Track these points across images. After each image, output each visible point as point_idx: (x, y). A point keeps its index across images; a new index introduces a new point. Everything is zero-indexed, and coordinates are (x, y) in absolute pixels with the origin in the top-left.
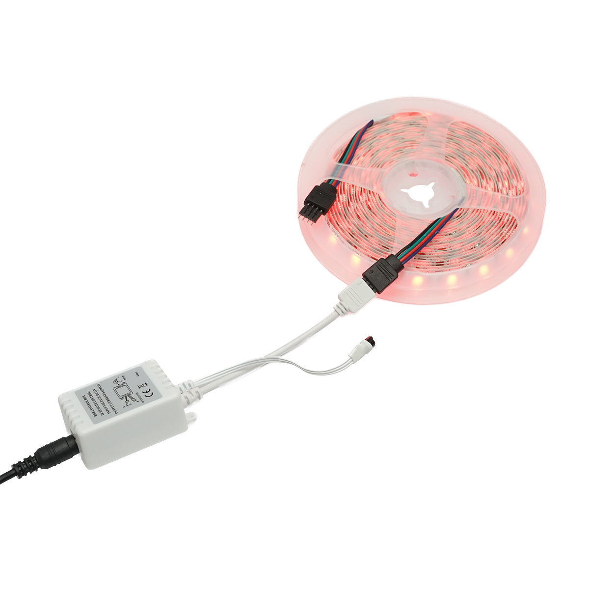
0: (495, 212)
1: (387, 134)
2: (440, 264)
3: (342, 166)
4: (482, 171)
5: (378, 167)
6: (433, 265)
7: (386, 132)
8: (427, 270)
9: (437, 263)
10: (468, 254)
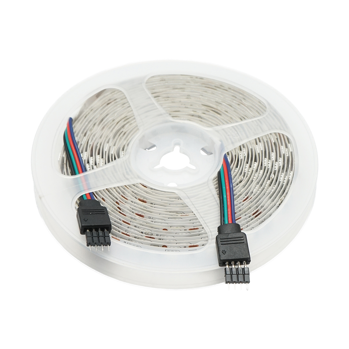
0: (259, 138)
1: (94, 125)
2: (257, 214)
3: (80, 177)
4: (213, 109)
5: (115, 159)
6: (252, 219)
7: (91, 123)
8: (251, 227)
9: (254, 214)
10: (273, 190)
